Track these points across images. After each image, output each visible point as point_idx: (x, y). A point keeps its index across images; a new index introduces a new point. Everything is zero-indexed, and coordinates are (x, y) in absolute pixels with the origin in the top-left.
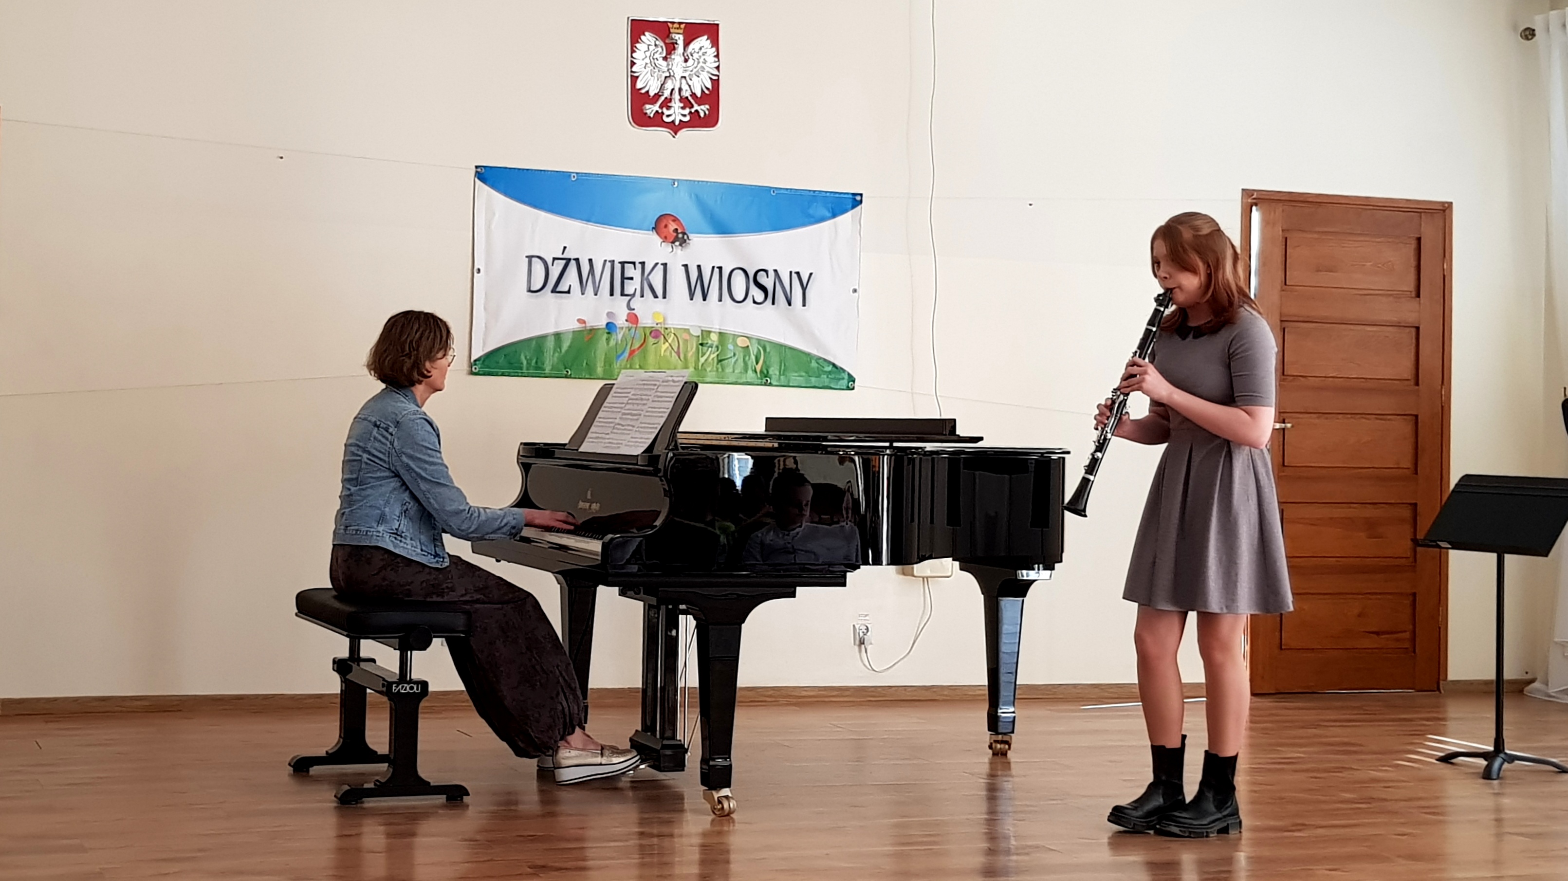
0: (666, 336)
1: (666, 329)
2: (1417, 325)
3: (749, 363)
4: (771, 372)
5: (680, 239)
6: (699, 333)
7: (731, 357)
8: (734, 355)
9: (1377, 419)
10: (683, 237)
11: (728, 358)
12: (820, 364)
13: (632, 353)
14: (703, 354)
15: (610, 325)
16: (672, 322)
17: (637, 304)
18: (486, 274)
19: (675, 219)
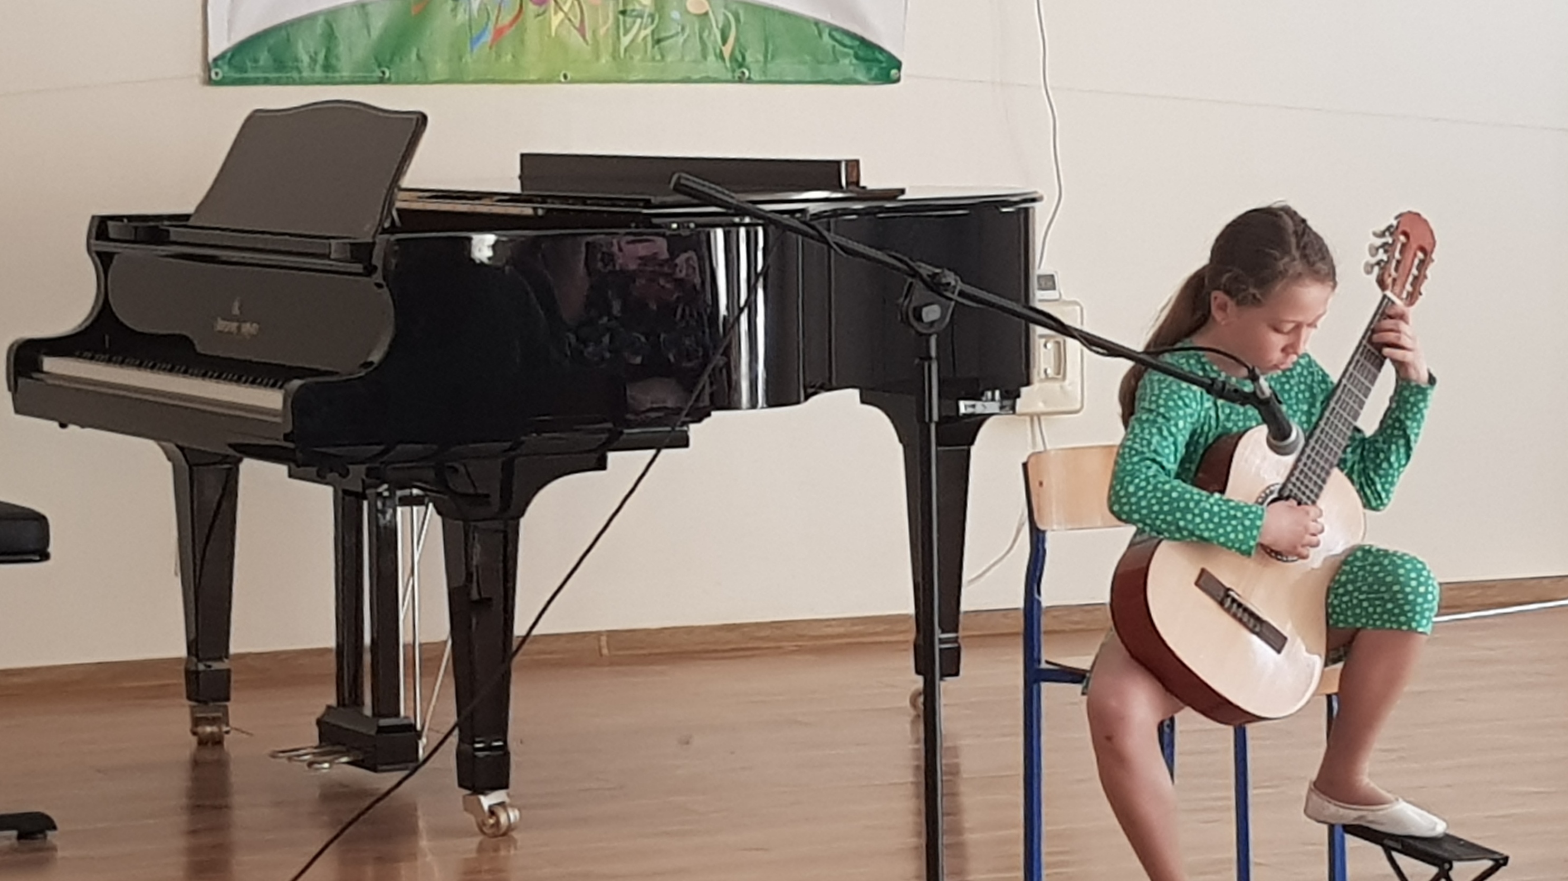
3: (710, 46)
4: (749, 59)
7: (677, 34)
8: (683, 29)
11: (672, 37)
12: (836, 40)
13: (499, 32)
14: (626, 32)
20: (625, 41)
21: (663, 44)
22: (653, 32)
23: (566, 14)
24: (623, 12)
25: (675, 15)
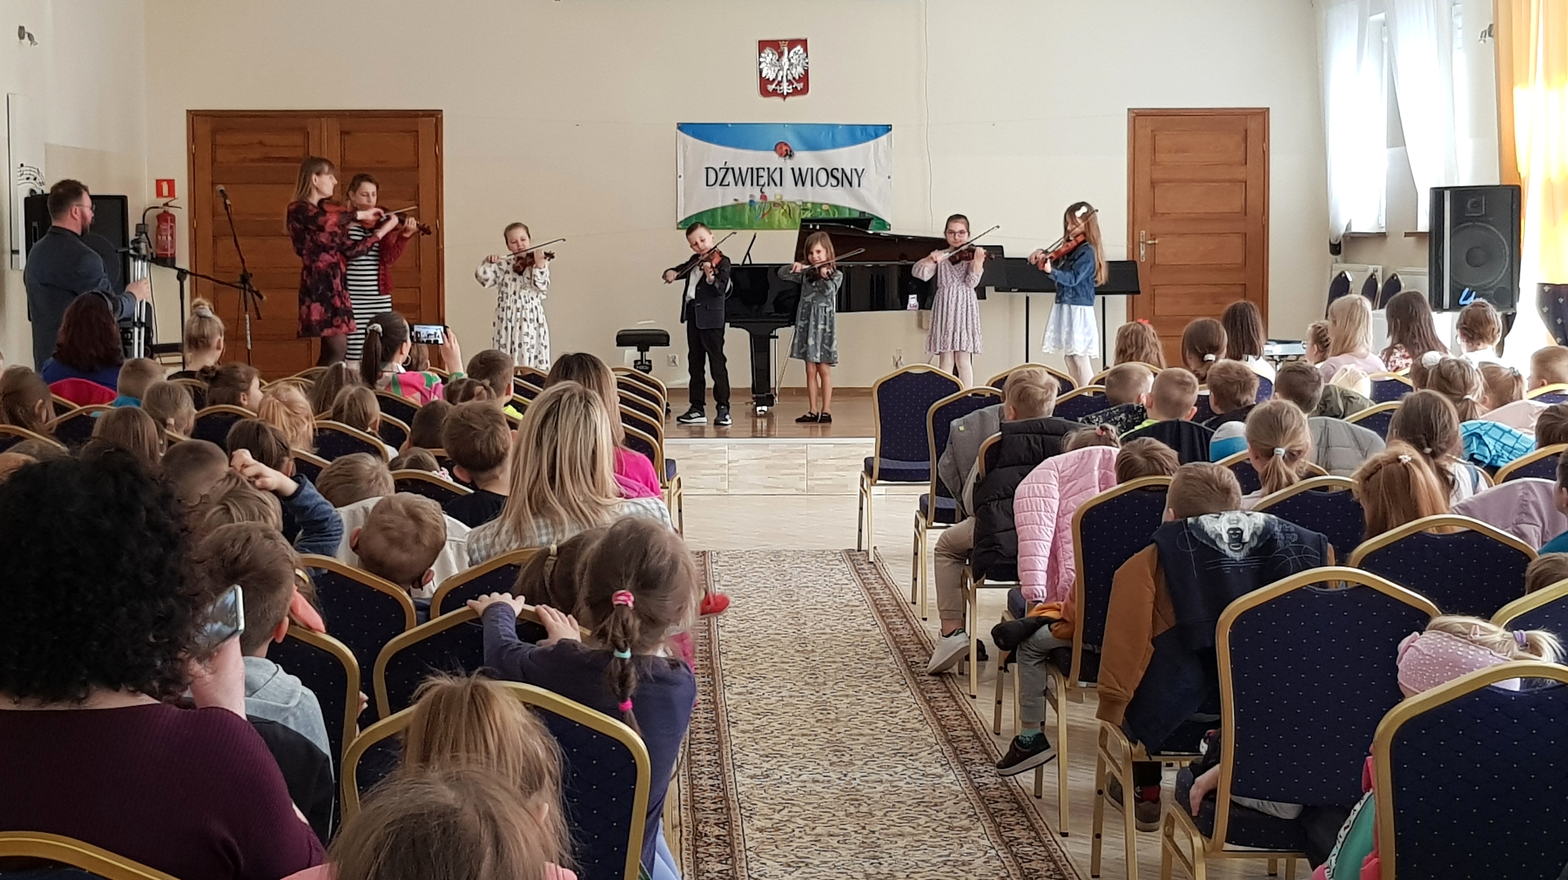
0: (782, 205)
1: (783, 202)
5: (789, 154)
6: (801, 203)
8: (821, 214)
13: (763, 215)
14: (803, 214)
15: (751, 201)
16: (786, 198)
17: (766, 189)
18: (685, 178)
19: (786, 144)
23: (785, 210)
24: (803, 209)
25: (819, 210)
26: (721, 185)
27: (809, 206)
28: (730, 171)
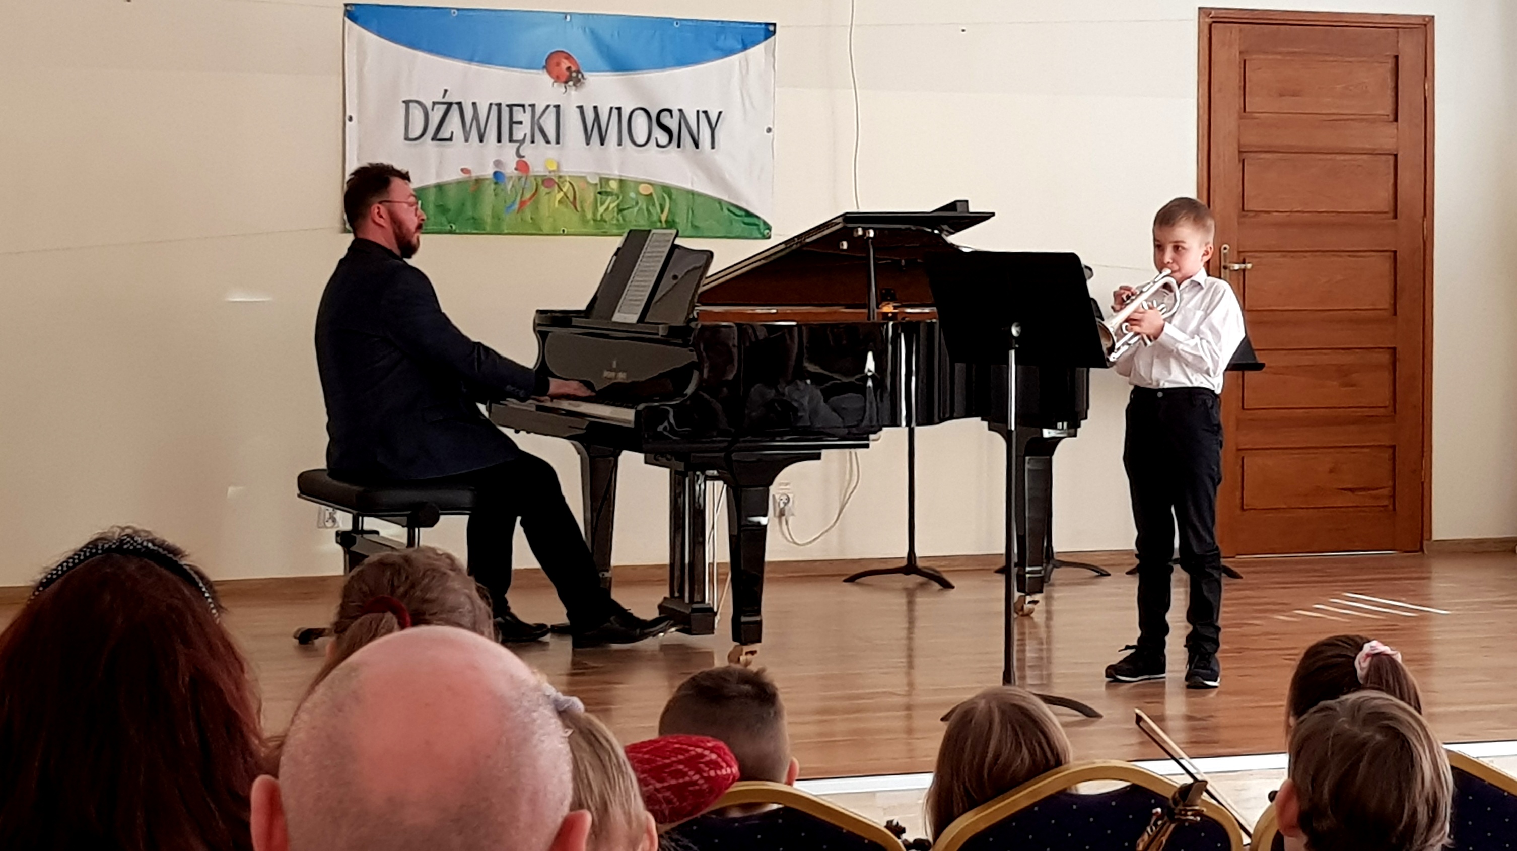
0: (560, 184)
1: (560, 177)
2: (1395, 153)
3: (655, 213)
4: (677, 222)
5: (574, 78)
6: (597, 181)
7: (633, 206)
9: (1349, 256)
10: (577, 76)
11: (628, 208)
12: (731, 212)
13: (522, 204)
14: (602, 204)
15: (496, 174)
16: (569, 169)
17: (528, 150)
18: (359, 122)
19: (568, 57)
20: (601, 210)
21: (625, 212)
22: (618, 205)
23: (565, 194)
24: (600, 193)
25: (632, 195)
26: (433, 139)
27: (614, 185)
28: (455, 112)
